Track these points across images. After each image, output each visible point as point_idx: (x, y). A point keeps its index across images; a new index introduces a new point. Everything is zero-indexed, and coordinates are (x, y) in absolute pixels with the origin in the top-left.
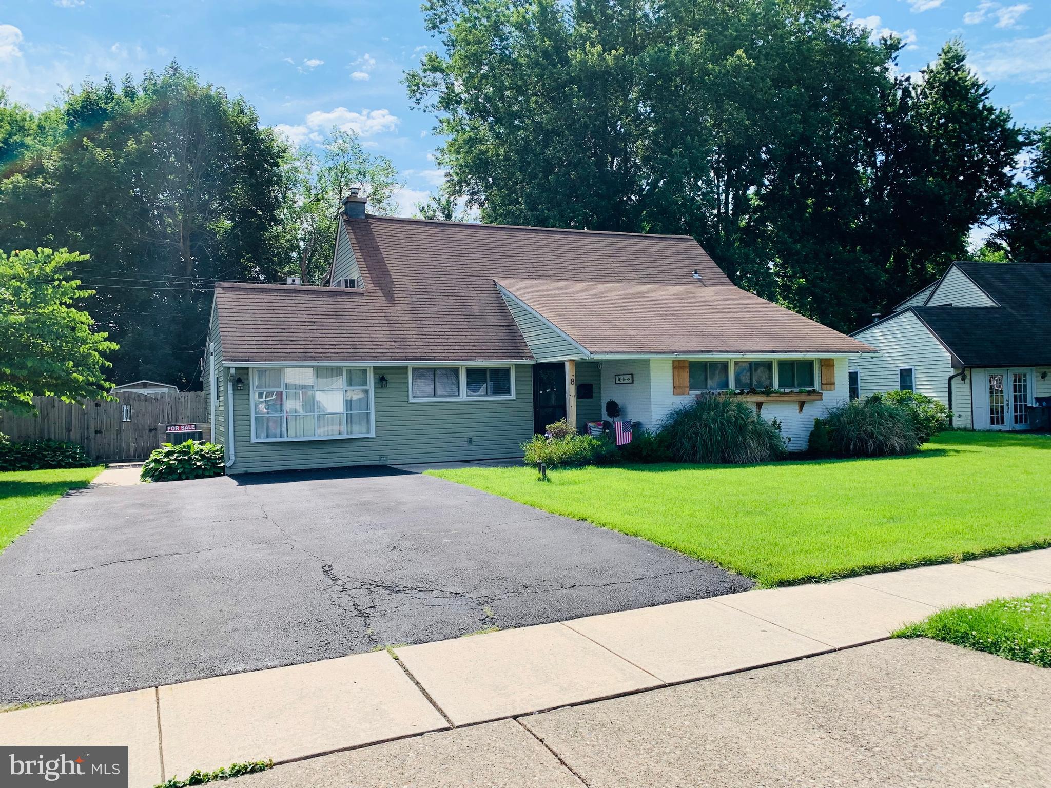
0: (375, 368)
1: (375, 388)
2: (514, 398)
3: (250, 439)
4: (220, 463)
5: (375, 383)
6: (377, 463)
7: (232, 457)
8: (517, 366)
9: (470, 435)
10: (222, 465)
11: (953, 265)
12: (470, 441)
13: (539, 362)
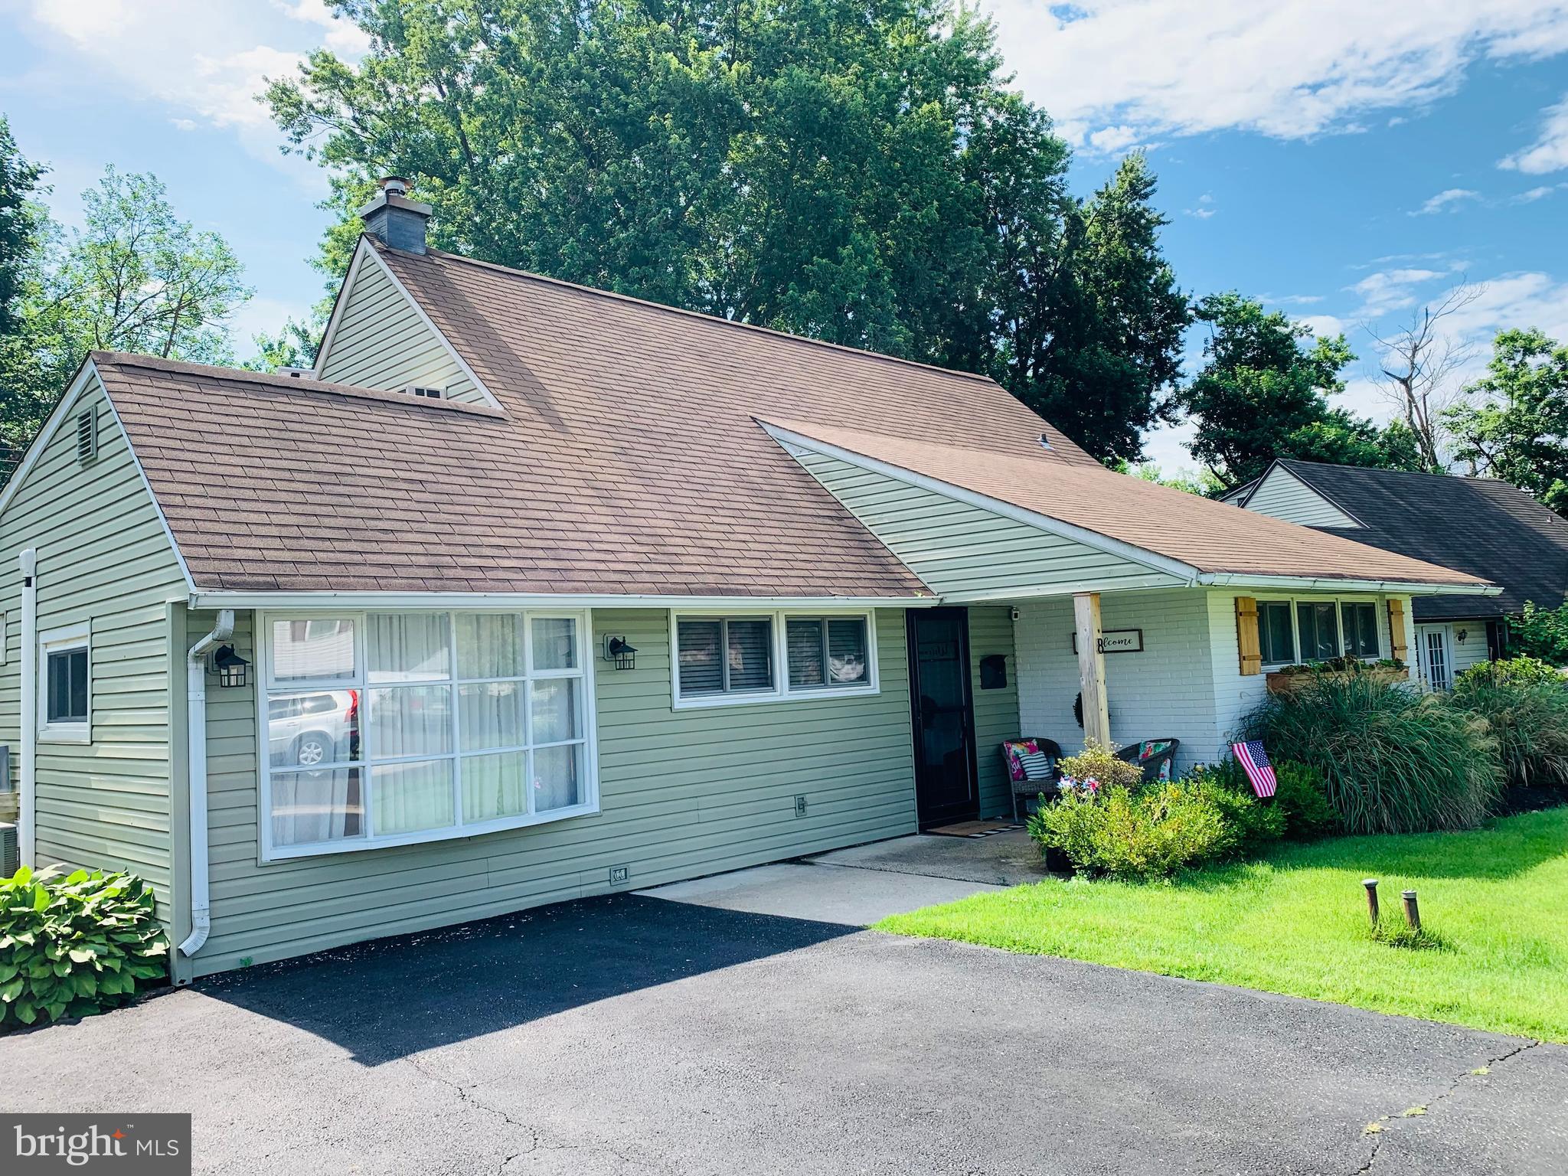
0: (599, 614)
1: (598, 672)
2: (877, 691)
3: (258, 850)
4: (149, 943)
5: (596, 659)
6: (604, 888)
7: (202, 921)
8: (880, 612)
9: (799, 789)
10: (158, 949)
11: (1277, 463)
12: (802, 806)
13: (946, 601)
